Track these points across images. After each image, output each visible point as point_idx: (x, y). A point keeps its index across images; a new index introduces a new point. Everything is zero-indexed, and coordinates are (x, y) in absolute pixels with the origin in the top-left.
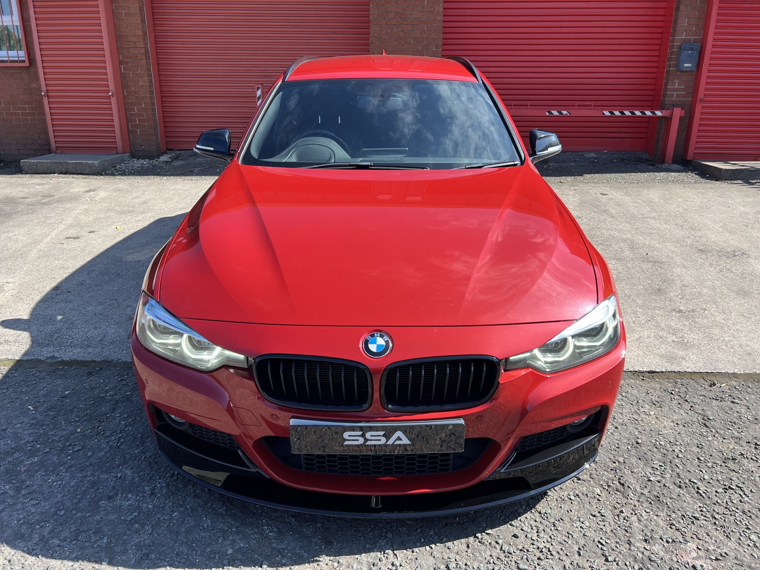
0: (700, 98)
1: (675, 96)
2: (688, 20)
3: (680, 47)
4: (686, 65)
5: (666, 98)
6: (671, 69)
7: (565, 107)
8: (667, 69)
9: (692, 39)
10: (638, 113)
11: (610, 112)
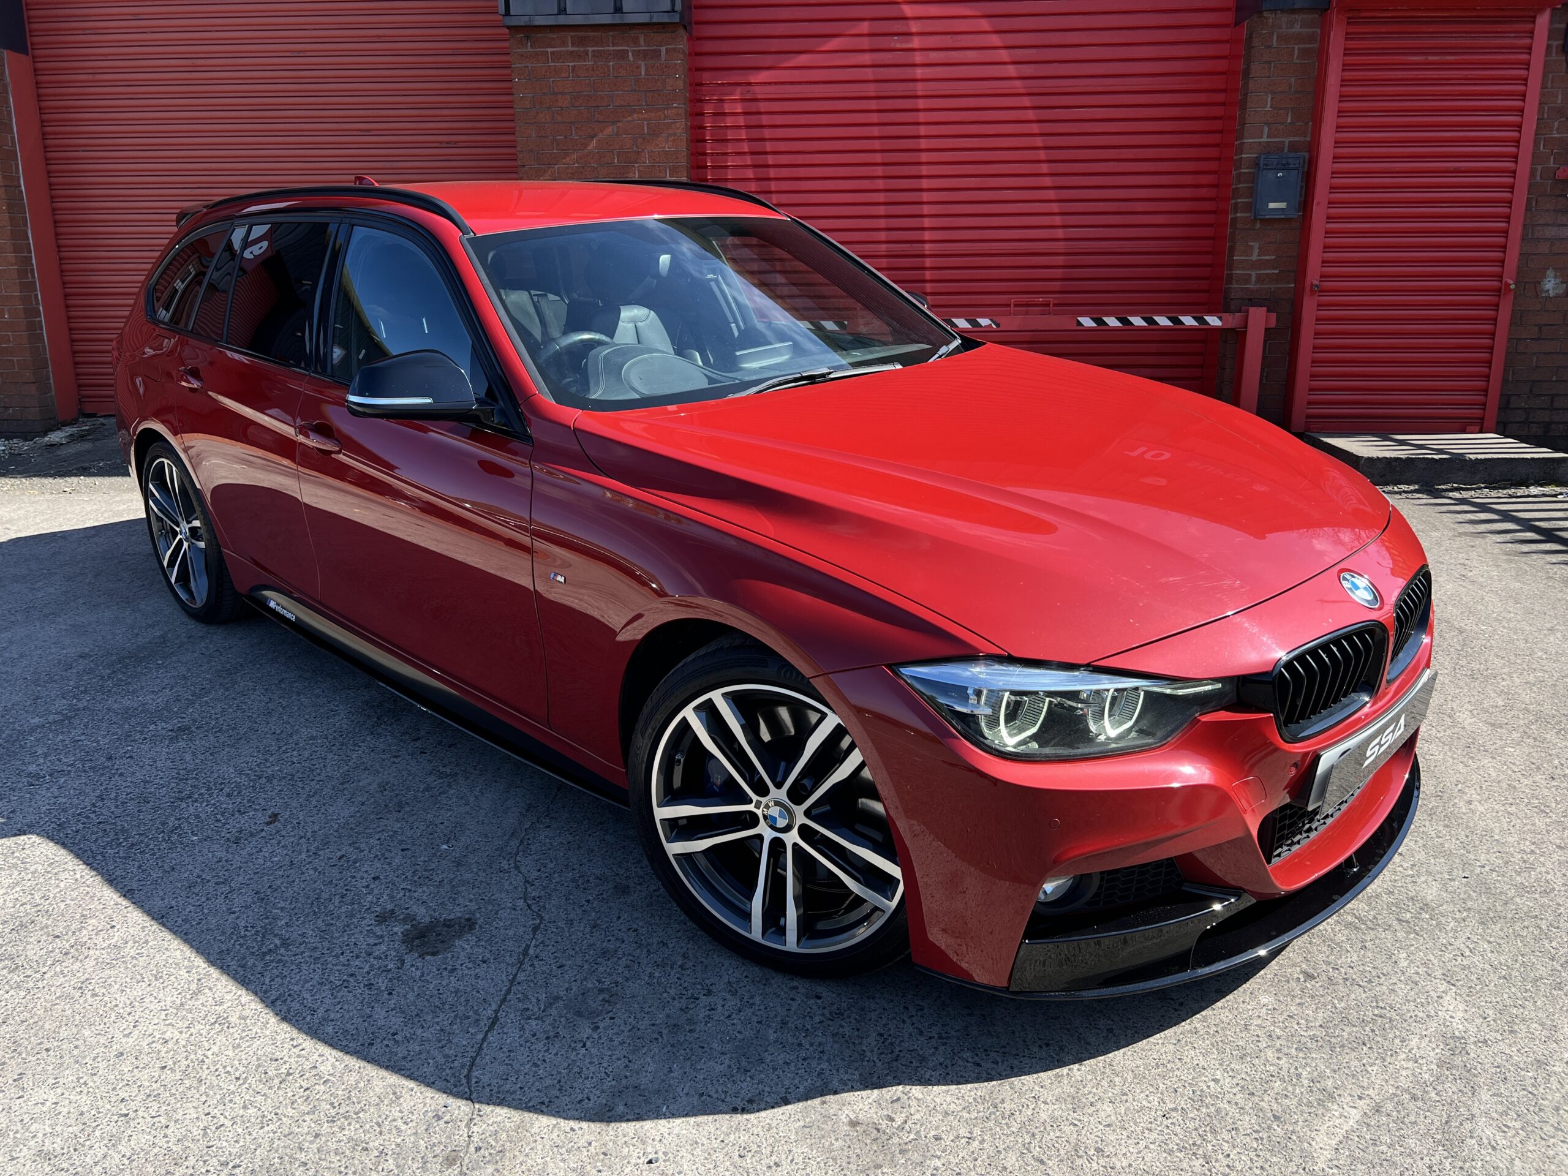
0: (1312, 285)
1: (1253, 278)
2: (1272, 99)
3: (1256, 164)
4: (1272, 205)
5: (1232, 284)
6: (1238, 215)
7: (984, 309)
8: (1233, 216)
9: (1287, 143)
10: (1188, 321)
11: (1119, 319)
